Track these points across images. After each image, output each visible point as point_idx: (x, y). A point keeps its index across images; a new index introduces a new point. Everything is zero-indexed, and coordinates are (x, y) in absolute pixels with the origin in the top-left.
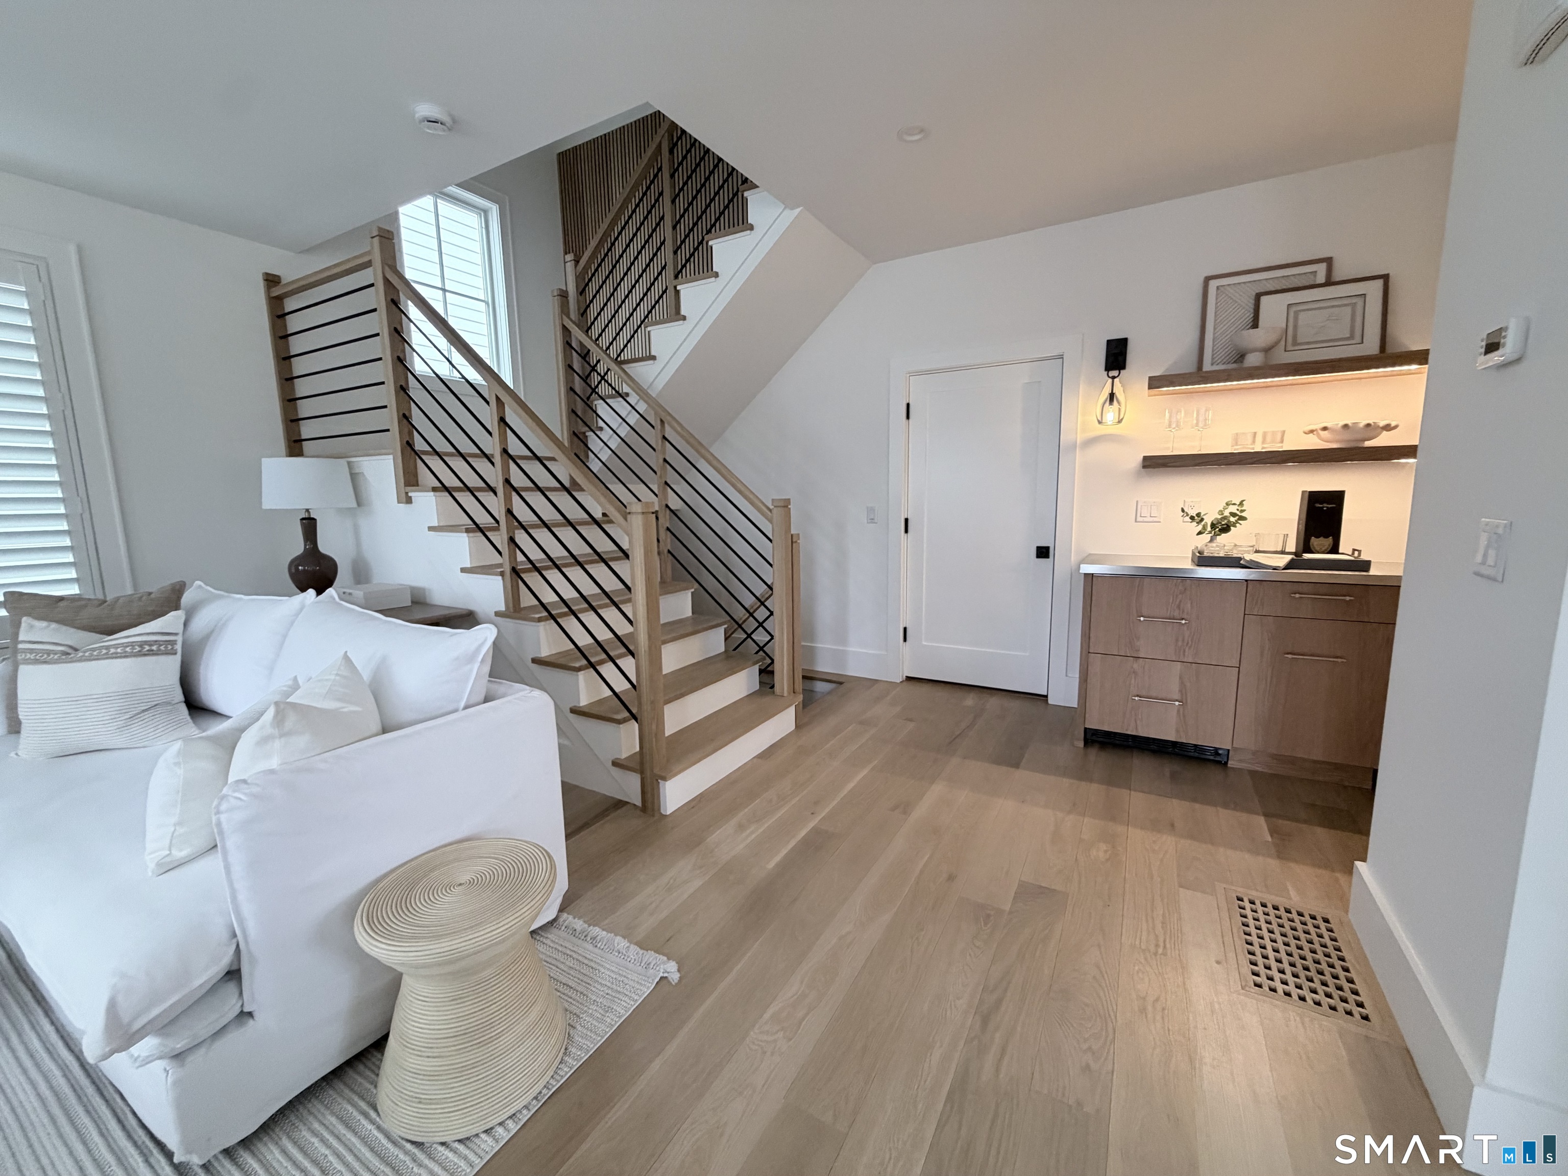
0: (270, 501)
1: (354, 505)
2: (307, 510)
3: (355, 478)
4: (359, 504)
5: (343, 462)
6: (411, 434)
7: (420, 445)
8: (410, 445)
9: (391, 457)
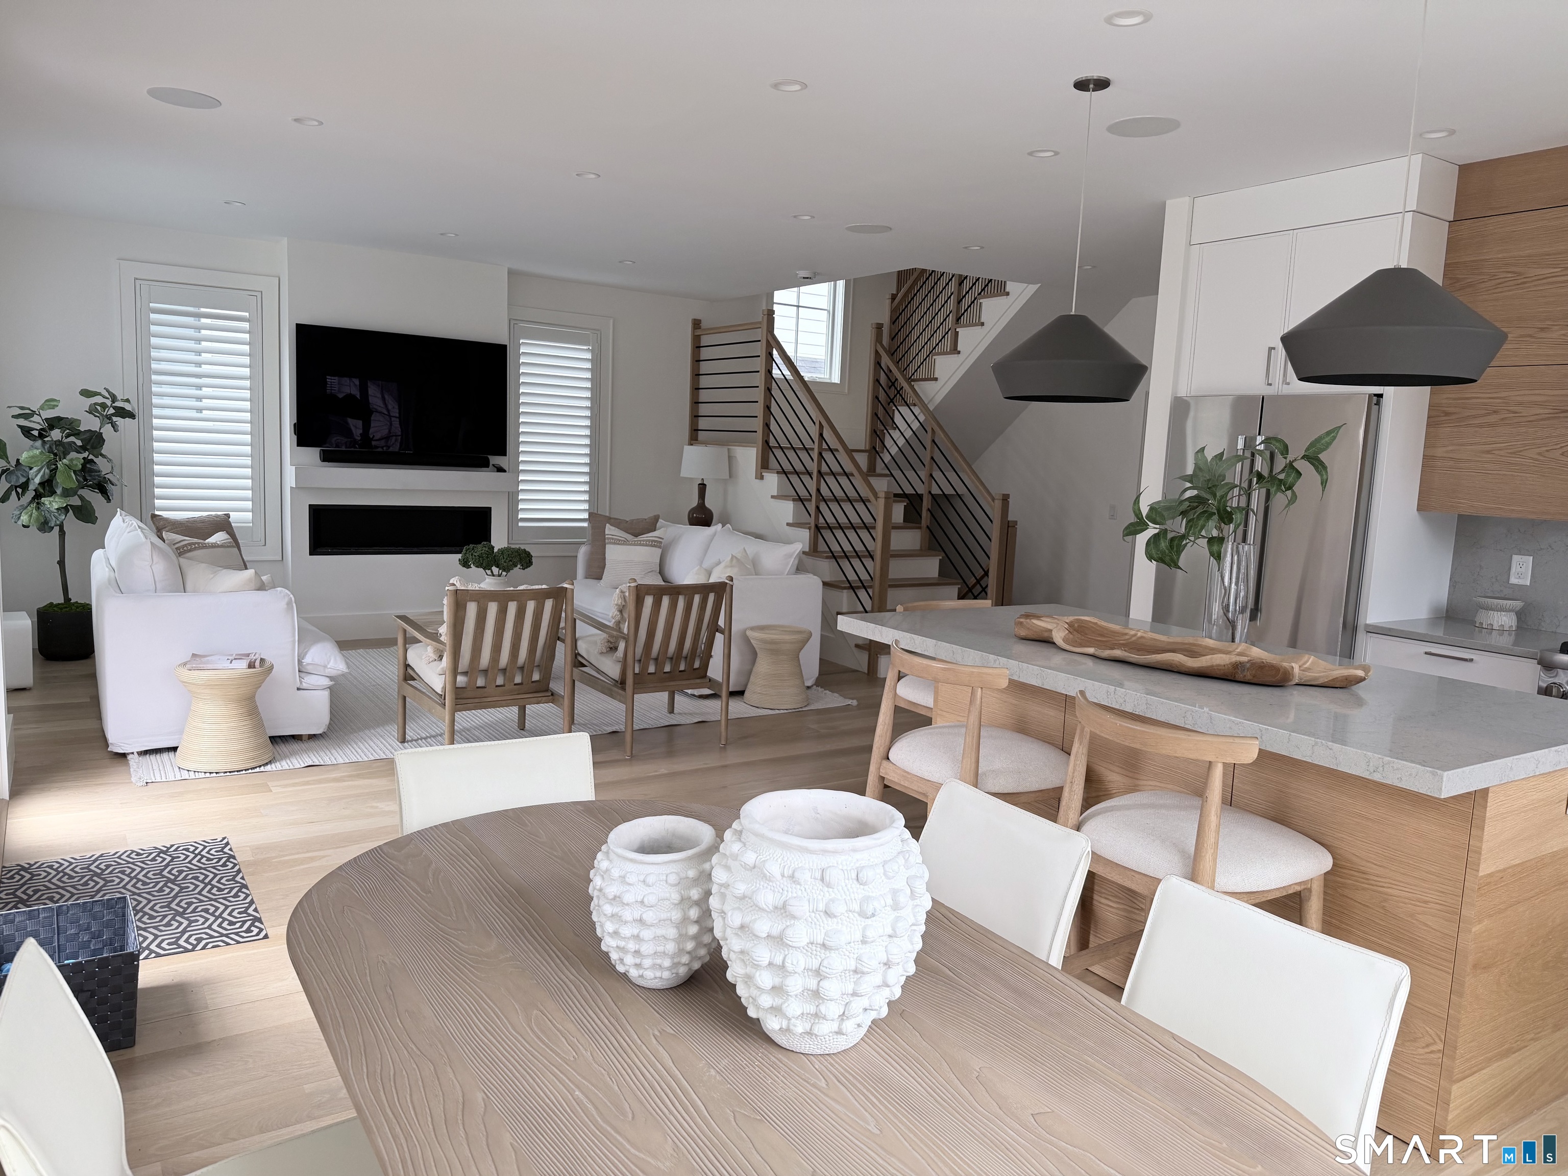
0: (685, 472)
1: (728, 478)
2: (703, 479)
3: (731, 458)
4: (730, 477)
5: (725, 449)
6: (768, 436)
7: (772, 443)
8: (767, 442)
9: (755, 449)
